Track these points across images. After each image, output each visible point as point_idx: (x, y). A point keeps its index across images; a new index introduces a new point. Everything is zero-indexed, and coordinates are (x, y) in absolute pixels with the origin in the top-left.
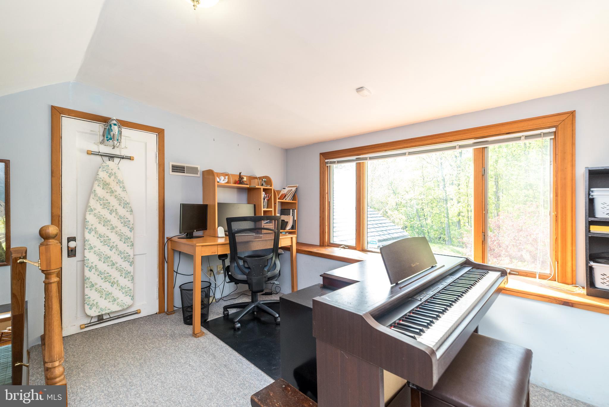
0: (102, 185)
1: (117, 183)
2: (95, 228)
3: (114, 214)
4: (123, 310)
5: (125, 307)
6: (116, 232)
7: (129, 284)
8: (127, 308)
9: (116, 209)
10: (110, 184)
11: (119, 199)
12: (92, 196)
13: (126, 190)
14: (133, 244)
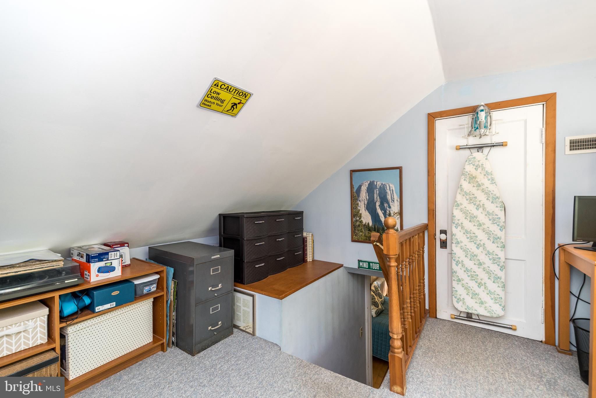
0: (468, 179)
1: (485, 175)
2: (462, 223)
3: (481, 210)
4: (492, 317)
5: (495, 316)
6: (483, 229)
7: (499, 291)
8: (497, 317)
9: (483, 205)
10: (477, 178)
11: (487, 193)
12: (459, 191)
13: (495, 183)
14: (504, 245)
